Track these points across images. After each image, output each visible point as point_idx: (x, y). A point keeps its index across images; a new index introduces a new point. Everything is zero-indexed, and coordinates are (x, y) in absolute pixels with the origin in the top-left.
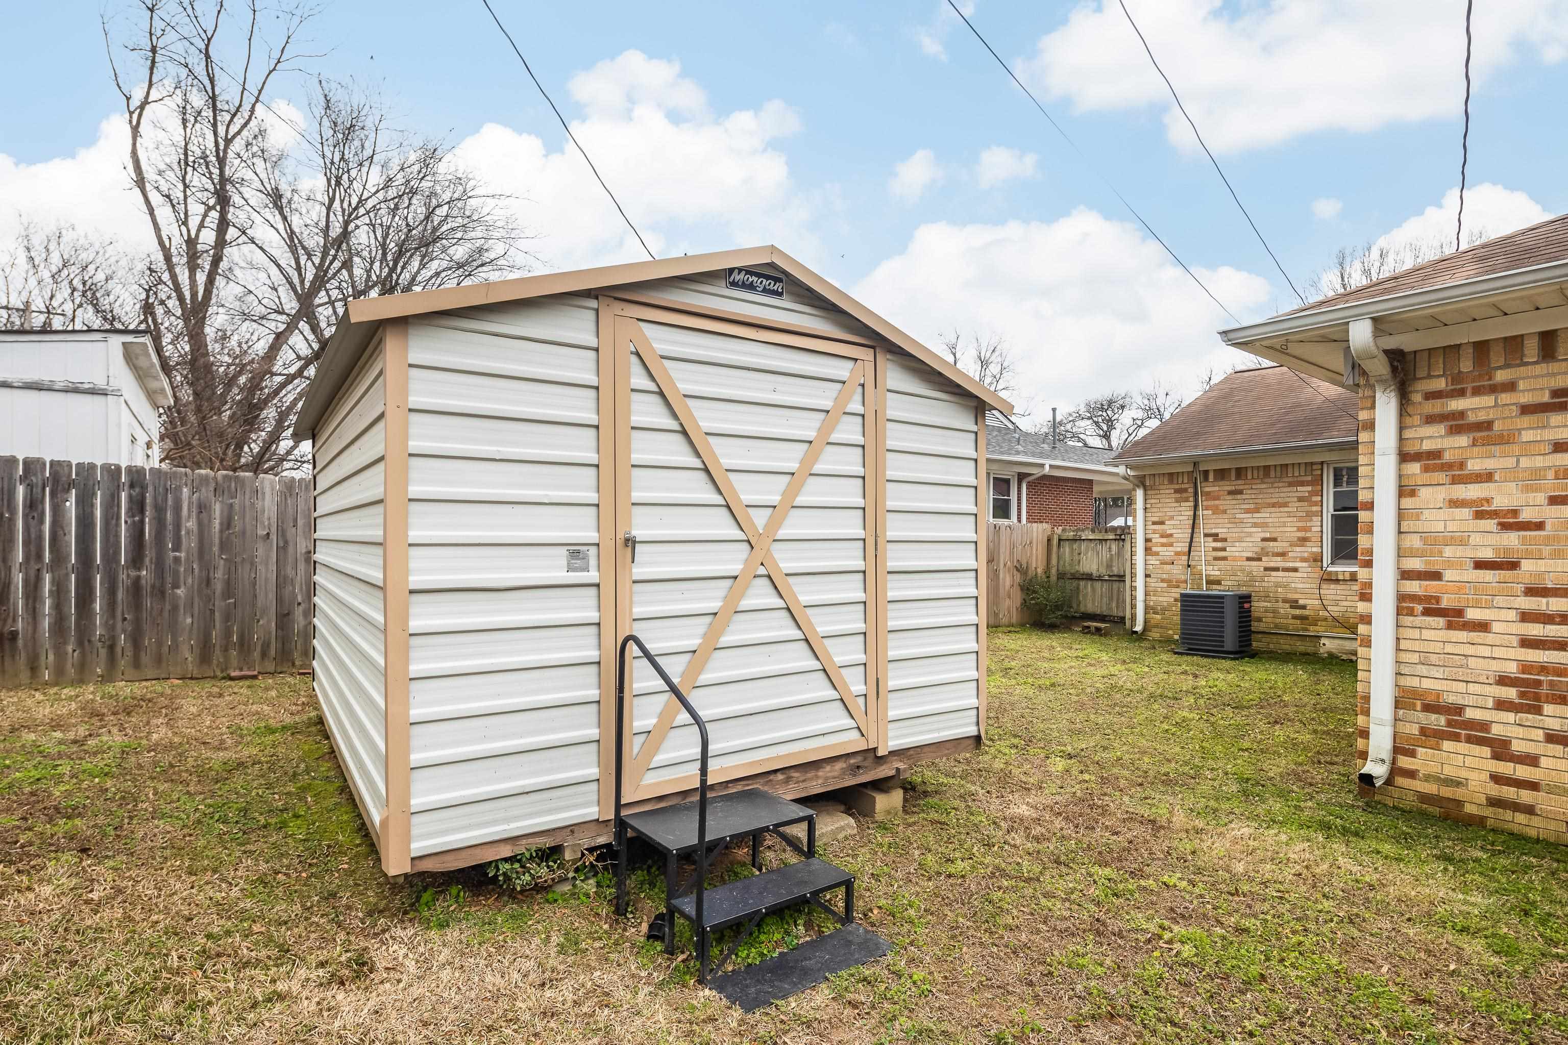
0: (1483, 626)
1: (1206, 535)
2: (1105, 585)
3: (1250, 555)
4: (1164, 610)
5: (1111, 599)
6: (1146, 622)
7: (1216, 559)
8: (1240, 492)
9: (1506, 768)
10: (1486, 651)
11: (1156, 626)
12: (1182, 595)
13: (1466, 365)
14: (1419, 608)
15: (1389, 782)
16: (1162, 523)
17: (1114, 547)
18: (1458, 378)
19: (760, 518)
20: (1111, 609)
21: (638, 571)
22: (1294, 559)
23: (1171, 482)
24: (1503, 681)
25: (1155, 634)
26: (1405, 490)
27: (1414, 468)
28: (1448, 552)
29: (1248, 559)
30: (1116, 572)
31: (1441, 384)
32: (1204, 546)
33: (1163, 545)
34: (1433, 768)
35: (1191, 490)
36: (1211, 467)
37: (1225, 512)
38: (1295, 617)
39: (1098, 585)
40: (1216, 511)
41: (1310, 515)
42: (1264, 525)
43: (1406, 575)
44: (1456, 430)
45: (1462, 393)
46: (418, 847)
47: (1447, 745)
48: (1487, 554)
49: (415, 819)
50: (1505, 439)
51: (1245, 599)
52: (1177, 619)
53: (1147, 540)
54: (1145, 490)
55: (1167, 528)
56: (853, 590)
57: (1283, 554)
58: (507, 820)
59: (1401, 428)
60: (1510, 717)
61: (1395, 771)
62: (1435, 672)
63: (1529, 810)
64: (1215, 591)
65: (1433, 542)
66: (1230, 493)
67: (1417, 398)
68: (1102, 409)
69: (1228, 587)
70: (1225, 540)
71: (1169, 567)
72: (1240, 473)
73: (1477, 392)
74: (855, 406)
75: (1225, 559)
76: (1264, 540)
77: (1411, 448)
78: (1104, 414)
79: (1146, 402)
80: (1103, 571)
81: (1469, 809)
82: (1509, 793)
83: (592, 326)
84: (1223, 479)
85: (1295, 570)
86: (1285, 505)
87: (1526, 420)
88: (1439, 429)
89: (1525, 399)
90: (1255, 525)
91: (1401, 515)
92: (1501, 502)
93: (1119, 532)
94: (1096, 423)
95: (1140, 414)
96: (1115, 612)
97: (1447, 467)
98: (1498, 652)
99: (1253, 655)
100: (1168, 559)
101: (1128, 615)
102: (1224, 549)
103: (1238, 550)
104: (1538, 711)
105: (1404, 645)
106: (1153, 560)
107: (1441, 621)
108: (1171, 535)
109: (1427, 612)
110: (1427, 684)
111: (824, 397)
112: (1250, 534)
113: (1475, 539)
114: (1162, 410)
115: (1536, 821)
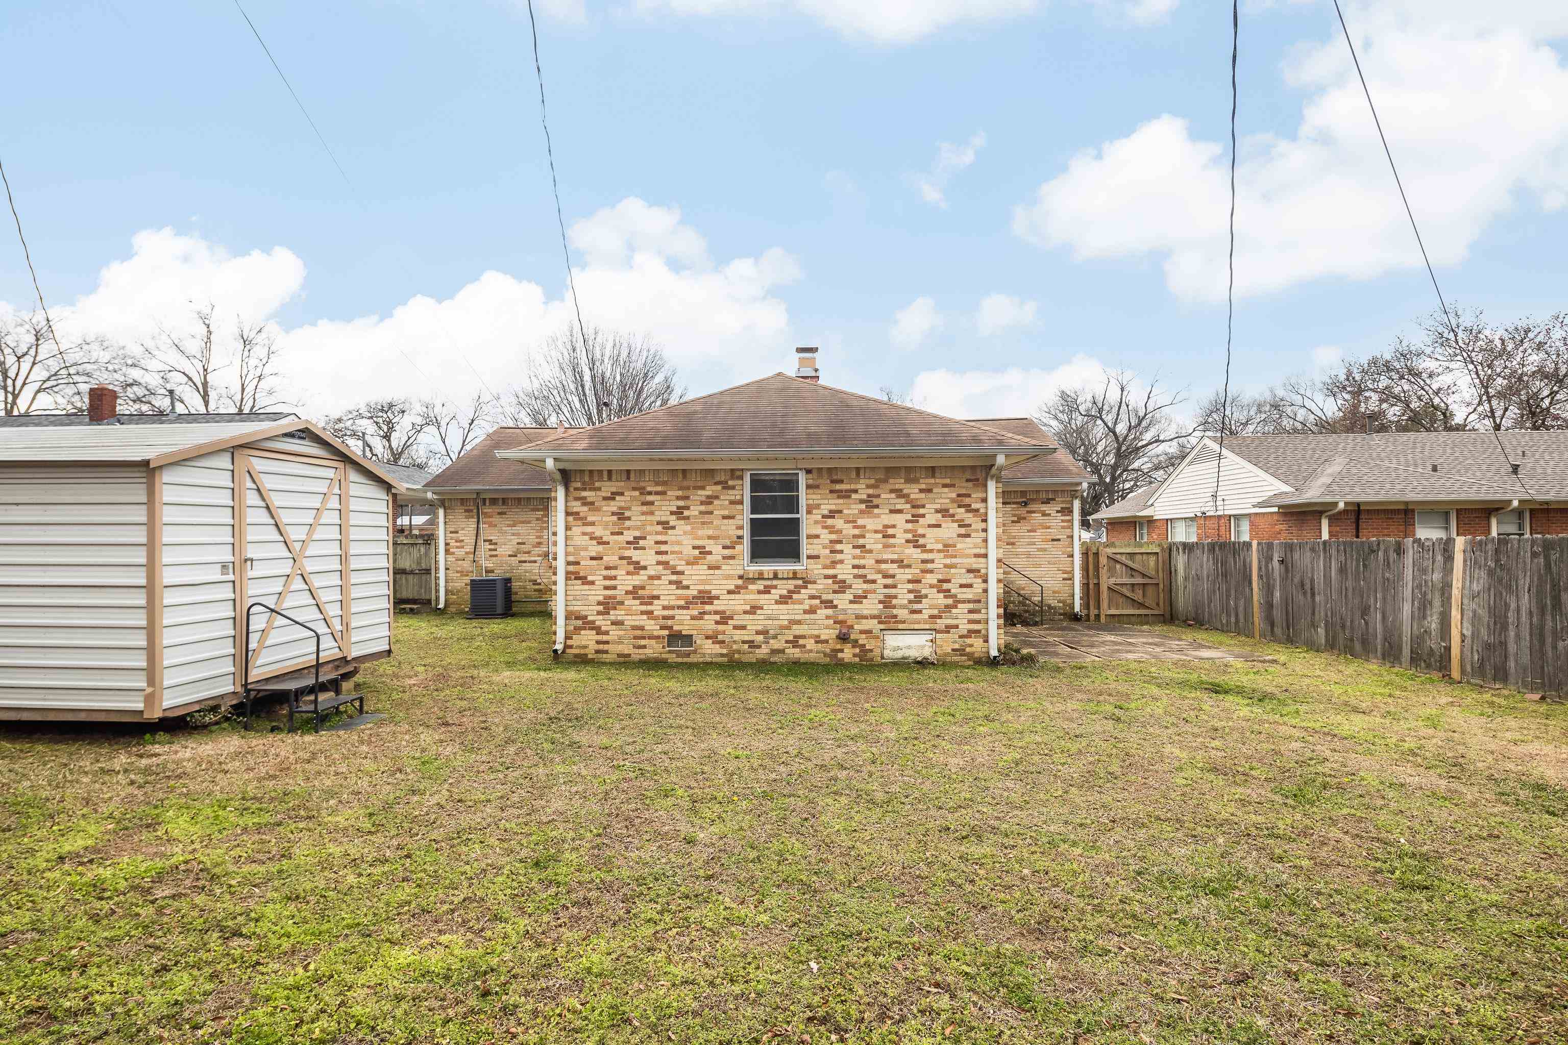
0: (593, 583)
1: (485, 541)
2: (416, 577)
3: (510, 553)
4: (458, 591)
5: (421, 587)
6: (446, 601)
7: (491, 556)
8: (505, 513)
9: (600, 638)
10: (593, 592)
11: (453, 603)
12: (472, 581)
13: (587, 479)
14: (573, 577)
15: (564, 652)
16: (457, 532)
17: (423, 549)
18: (584, 483)
19: (297, 546)
20: (421, 594)
21: (251, 574)
22: (534, 556)
23: (462, 504)
24: (599, 603)
25: (453, 609)
26: (568, 528)
27: (571, 518)
28: (582, 553)
29: (510, 556)
30: (424, 567)
31: (579, 485)
32: (484, 547)
33: (457, 547)
34: (578, 643)
35: (475, 511)
36: (487, 496)
37: (496, 526)
38: (535, 590)
39: (411, 577)
40: (491, 525)
41: (542, 529)
42: (518, 534)
43: (569, 563)
44: (584, 504)
45: (585, 489)
46: (166, 704)
47: (583, 632)
48: (594, 554)
49: (165, 692)
50: (598, 509)
51: (508, 581)
52: (468, 597)
53: (447, 544)
54: (445, 509)
55: (460, 536)
56: (335, 580)
57: (529, 552)
58: (198, 692)
59: (566, 502)
60: (601, 617)
61: (566, 647)
62: (579, 603)
63: (606, 652)
64: (491, 577)
65: (578, 549)
66: (499, 514)
67: (571, 489)
68: (382, 410)
69: (498, 574)
70: (496, 544)
71: (460, 562)
72: (504, 501)
73: (590, 490)
74: (337, 491)
75: (496, 556)
76: (518, 543)
77: (570, 510)
78: (385, 416)
79: (425, 409)
80: (414, 566)
81: (590, 656)
82: (601, 647)
83: (230, 460)
84: (494, 504)
85: (535, 562)
86: (529, 522)
87: (604, 503)
88: (578, 503)
89: (604, 494)
90: (513, 534)
91: (567, 538)
92: (597, 534)
93: (426, 538)
94: (377, 423)
95: (419, 421)
96: (423, 597)
97: (581, 519)
98: (598, 592)
99: (513, 615)
100: (460, 557)
101: (433, 597)
102: (496, 550)
103: (504, 551)
104: (608, 613)
105: (568, 593)
106: (451, 558)
107: (579, 582)
108: (462, 541)
109: (576, 579)
110: (576, 608)
111: (322, 487)
112: (510, 540)
113: (590, 548)
114: (439, 419)
115: (609, 656)
